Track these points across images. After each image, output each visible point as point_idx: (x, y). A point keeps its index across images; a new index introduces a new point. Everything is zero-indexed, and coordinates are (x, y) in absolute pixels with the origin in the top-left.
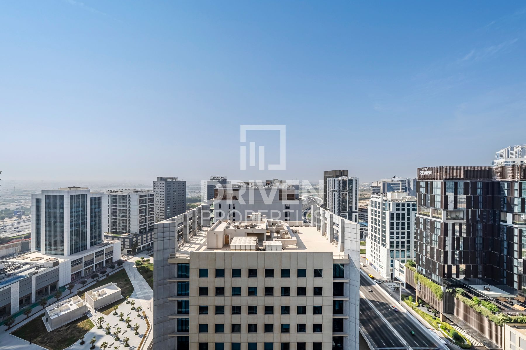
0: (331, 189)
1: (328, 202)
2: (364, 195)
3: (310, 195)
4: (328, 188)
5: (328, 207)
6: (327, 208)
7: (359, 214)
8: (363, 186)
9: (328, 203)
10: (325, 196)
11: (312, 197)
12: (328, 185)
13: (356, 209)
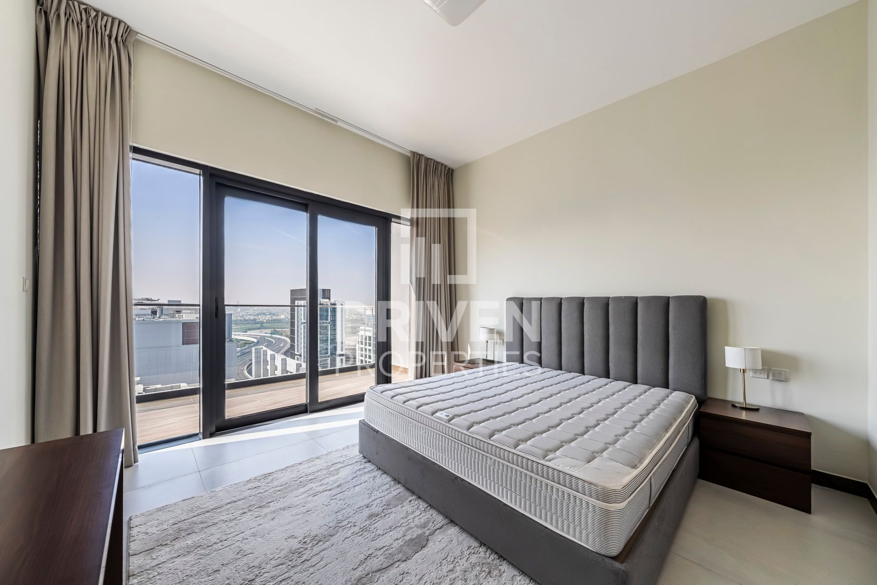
0: (303, 321)
1: (298, 342)
2: (356, 328)
3: (266, 333)
4: (298, 318)
5: (298, 352)
6: (296, 353)
7: (346, 358)
8: (355, 315)
9: (298, 345)
10: (292, 332)
11: (270, 335)
12: (298, 314)
13: (342, 350)
